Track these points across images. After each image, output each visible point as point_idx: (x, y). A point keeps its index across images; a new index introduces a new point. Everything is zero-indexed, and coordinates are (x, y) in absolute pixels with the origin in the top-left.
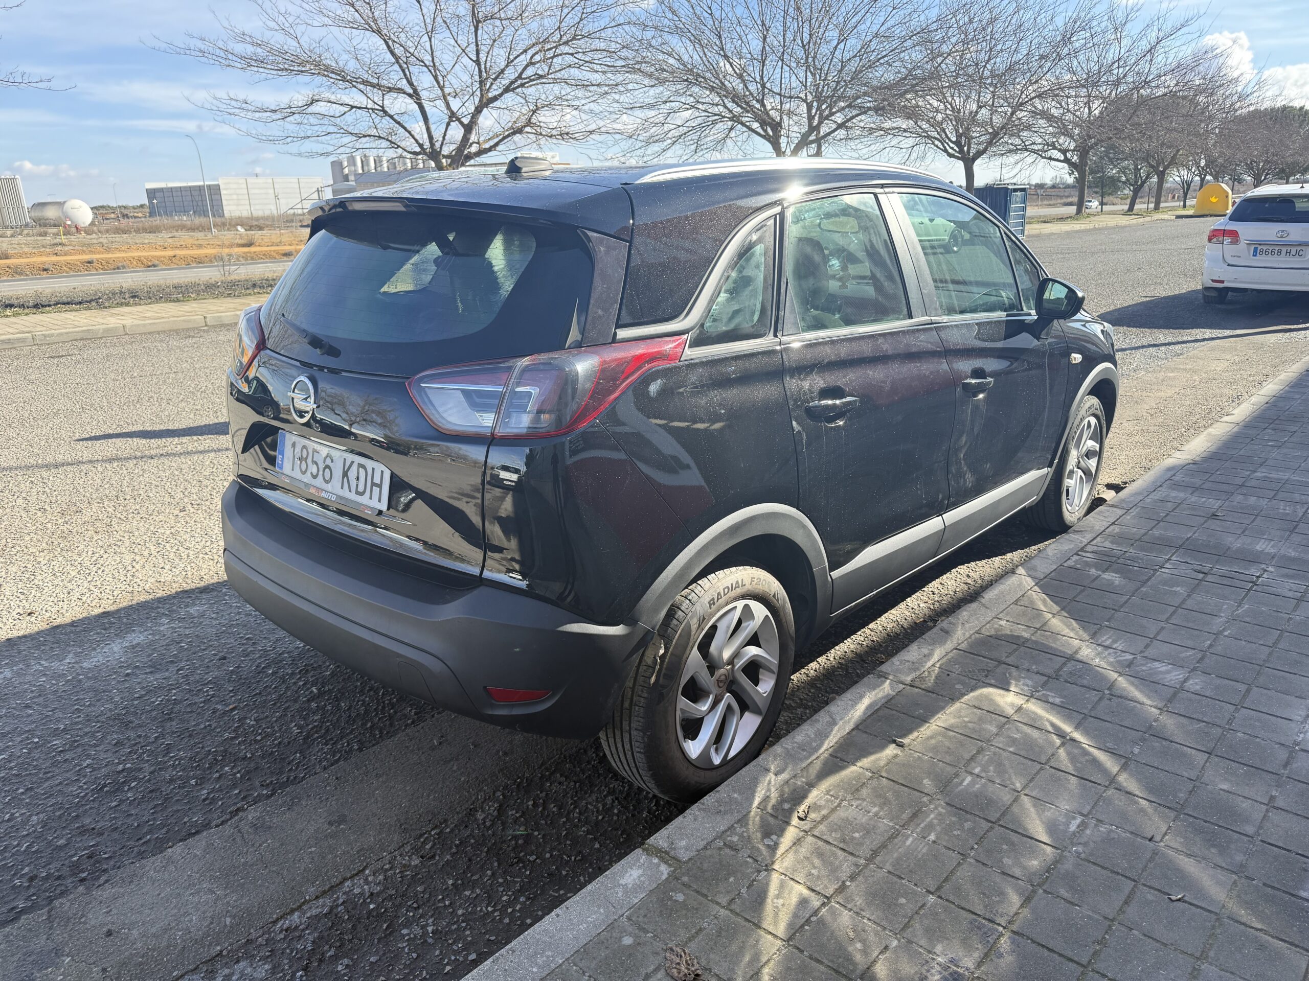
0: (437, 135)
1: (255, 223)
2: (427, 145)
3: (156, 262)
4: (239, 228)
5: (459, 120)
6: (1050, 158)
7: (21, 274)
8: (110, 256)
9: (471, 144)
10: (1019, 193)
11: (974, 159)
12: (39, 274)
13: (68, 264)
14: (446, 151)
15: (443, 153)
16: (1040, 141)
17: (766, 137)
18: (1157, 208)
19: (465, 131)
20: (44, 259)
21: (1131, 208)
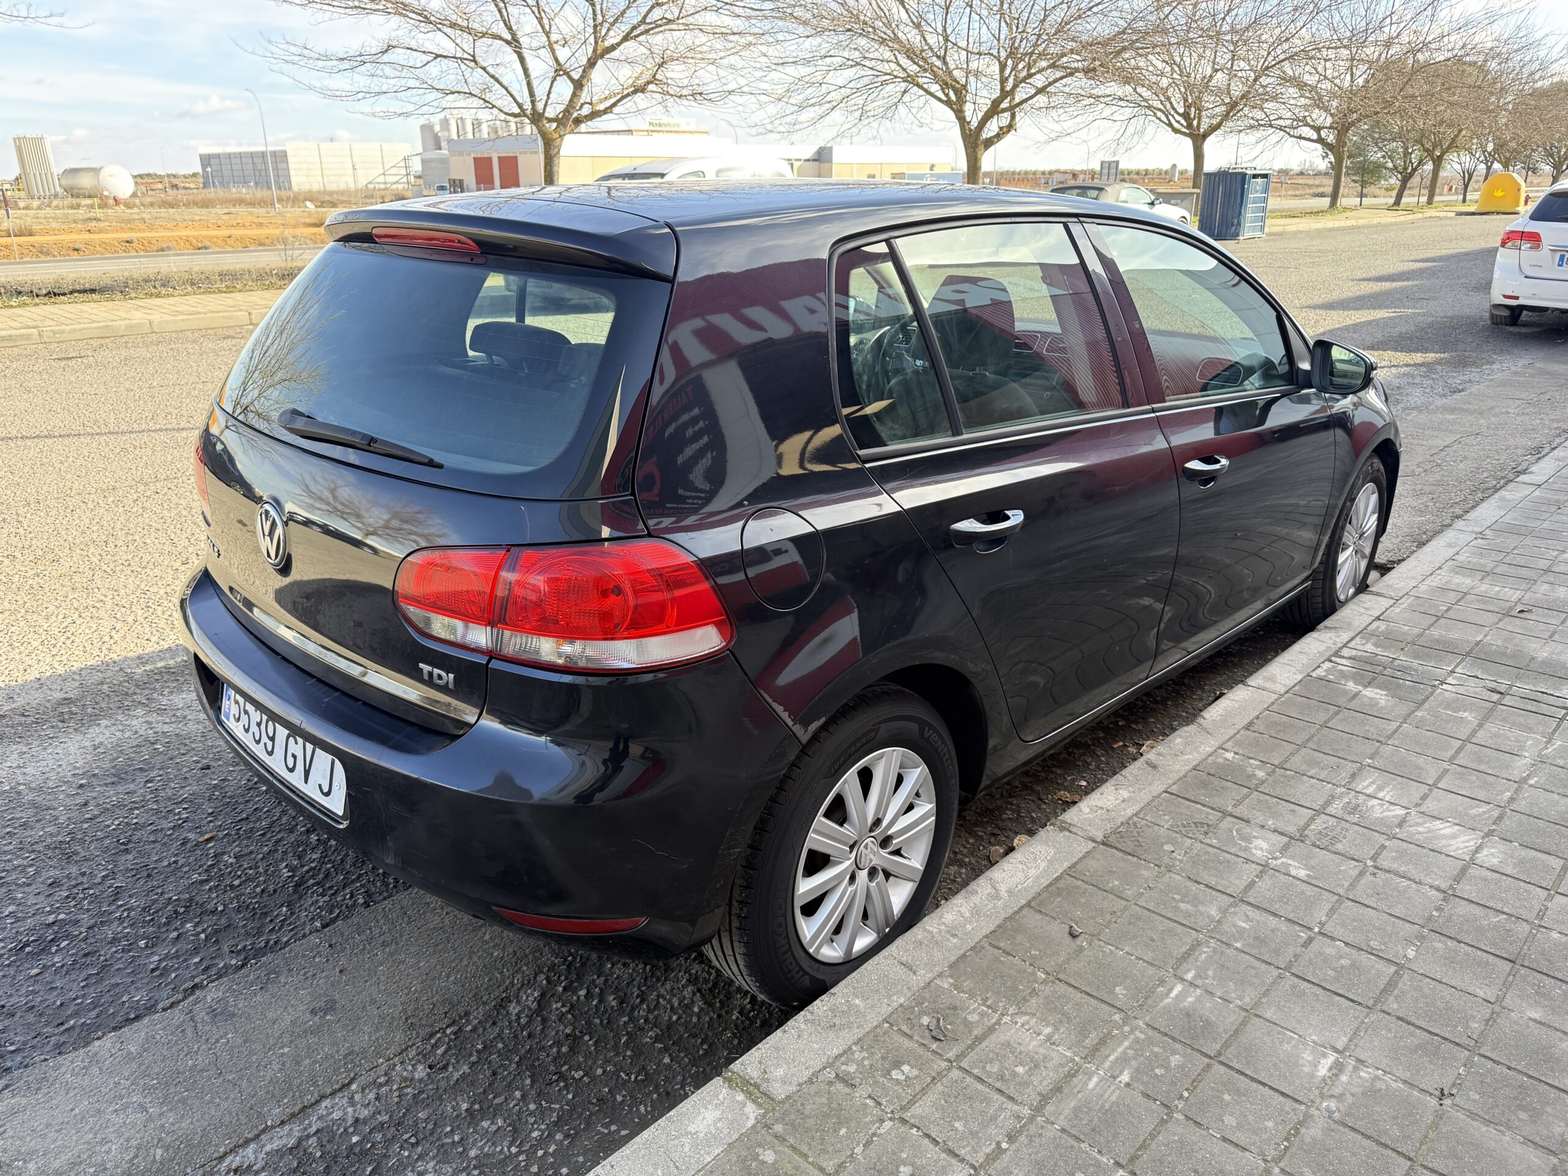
0: (540, 92)
1: (327, 198)
2: (528, 106)
3: (208, 244)
4: (308, 204)
5: (567, 74)
6: (1300, 137)
7: (47, 254)
8: (153, 234)
9: (582, 105)
10: (1259, 180)
11: (1205, 136)
12: (69, 255)
13: (102, 243)
14: (550, 113)
15: (547, 115)
16: (1289, 115)
17: (948, 103)
18: (1430, 201)
19: (575, 88)
20: (74, 236)
21: (1397, 202)
